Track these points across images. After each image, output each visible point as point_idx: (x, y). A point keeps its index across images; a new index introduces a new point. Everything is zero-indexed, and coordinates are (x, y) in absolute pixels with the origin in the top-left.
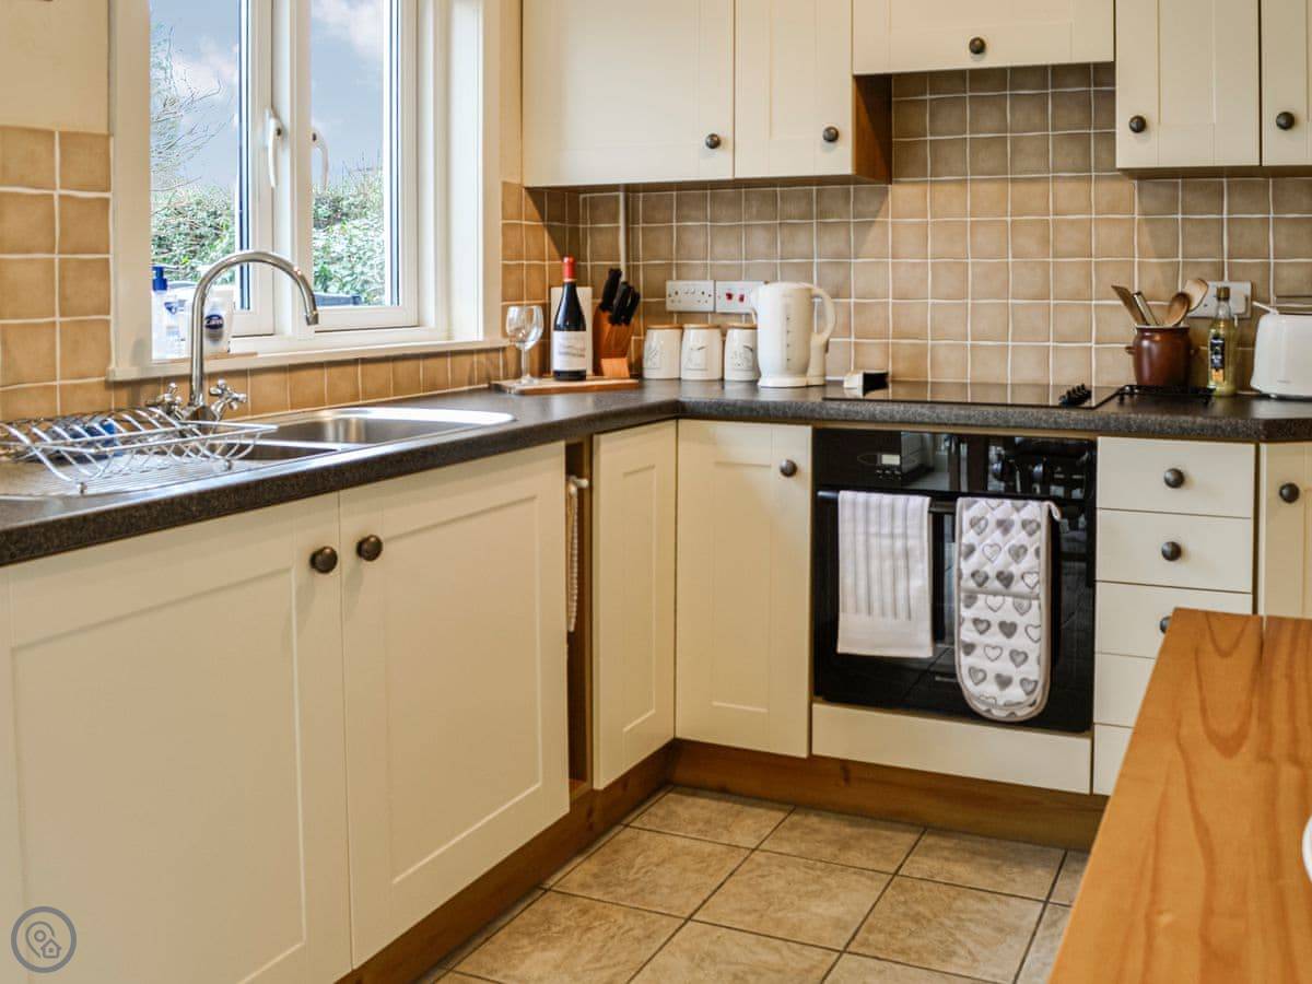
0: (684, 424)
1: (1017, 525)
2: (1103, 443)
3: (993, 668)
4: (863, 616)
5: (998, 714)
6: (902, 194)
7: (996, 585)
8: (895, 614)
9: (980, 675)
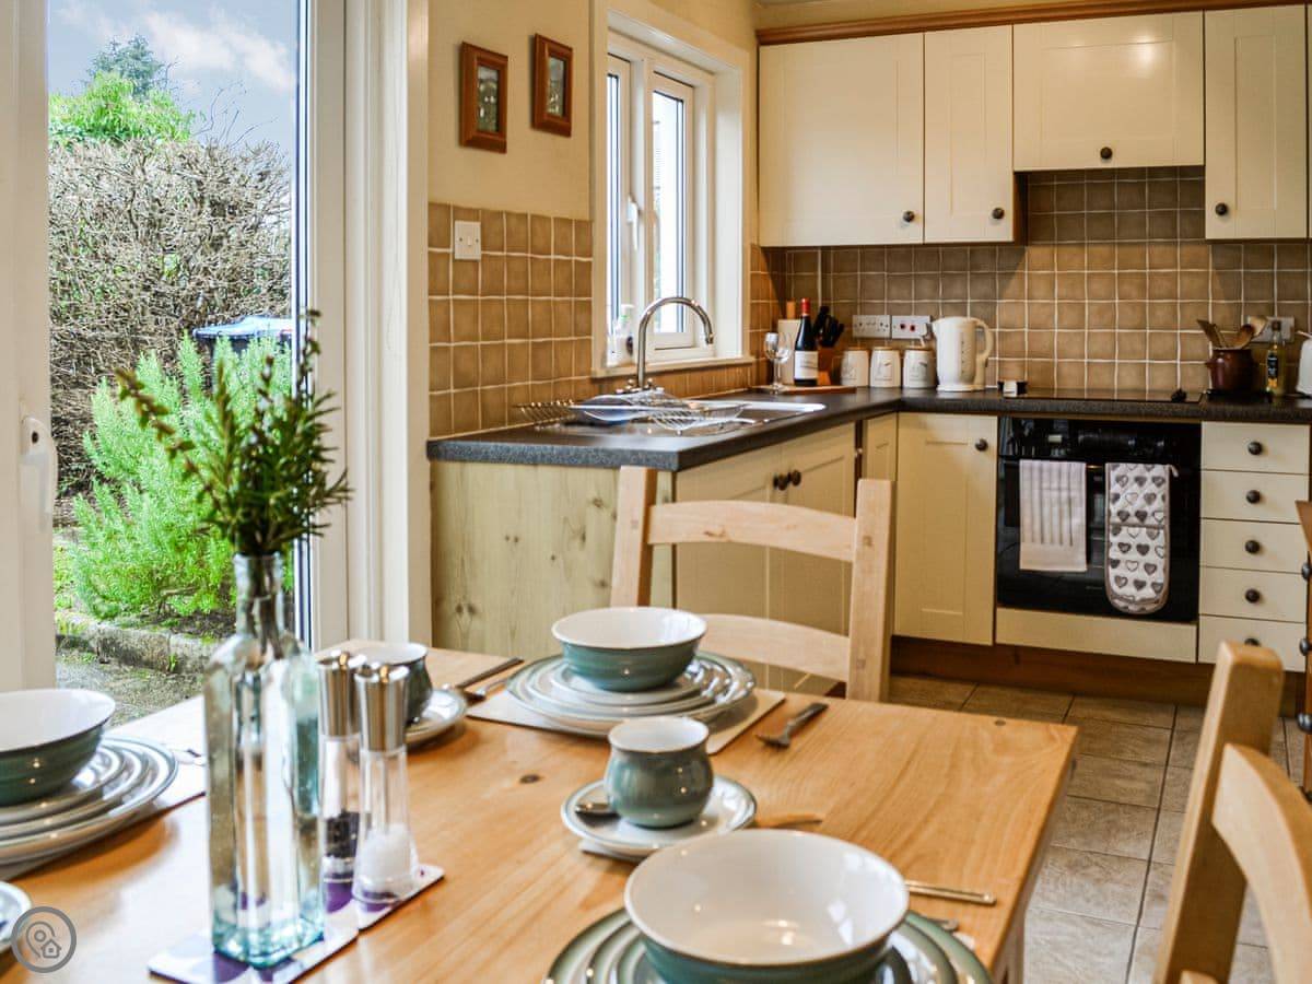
0: (904, 416)
1: (1149, 480)
2: (1206, 426)
3: (1131, 576)
4: (1038, 545)
5: (1133, 608)
6: (1035, 253)
7: (1135, 520)
8: (1061, 543)
9: (1123, 581)
